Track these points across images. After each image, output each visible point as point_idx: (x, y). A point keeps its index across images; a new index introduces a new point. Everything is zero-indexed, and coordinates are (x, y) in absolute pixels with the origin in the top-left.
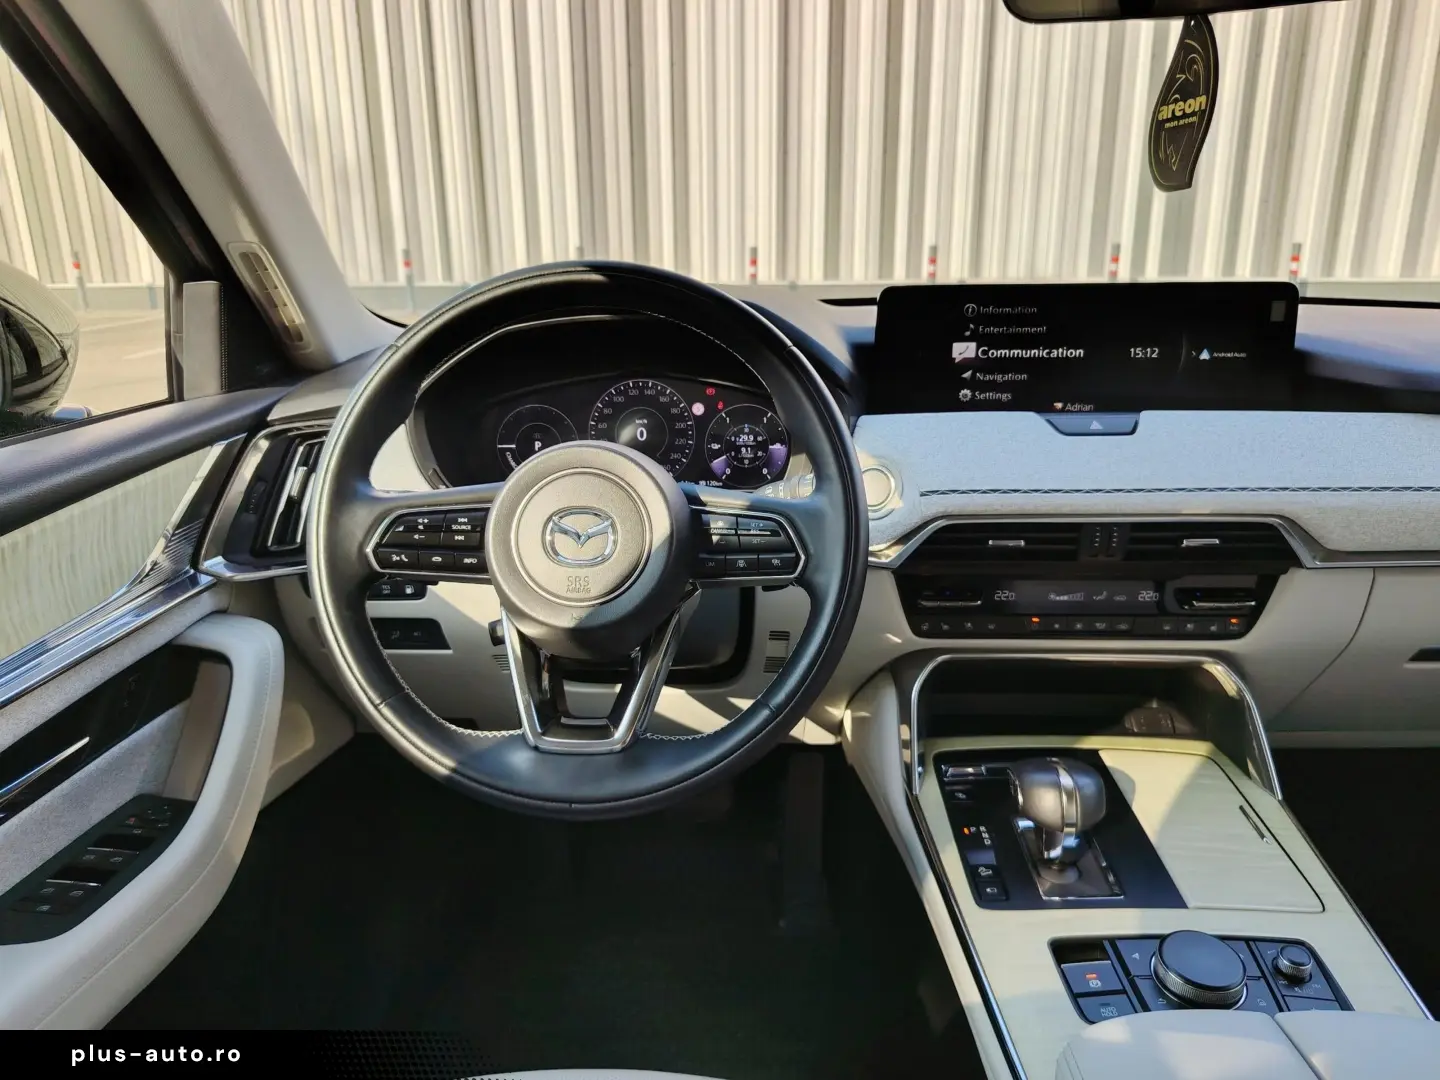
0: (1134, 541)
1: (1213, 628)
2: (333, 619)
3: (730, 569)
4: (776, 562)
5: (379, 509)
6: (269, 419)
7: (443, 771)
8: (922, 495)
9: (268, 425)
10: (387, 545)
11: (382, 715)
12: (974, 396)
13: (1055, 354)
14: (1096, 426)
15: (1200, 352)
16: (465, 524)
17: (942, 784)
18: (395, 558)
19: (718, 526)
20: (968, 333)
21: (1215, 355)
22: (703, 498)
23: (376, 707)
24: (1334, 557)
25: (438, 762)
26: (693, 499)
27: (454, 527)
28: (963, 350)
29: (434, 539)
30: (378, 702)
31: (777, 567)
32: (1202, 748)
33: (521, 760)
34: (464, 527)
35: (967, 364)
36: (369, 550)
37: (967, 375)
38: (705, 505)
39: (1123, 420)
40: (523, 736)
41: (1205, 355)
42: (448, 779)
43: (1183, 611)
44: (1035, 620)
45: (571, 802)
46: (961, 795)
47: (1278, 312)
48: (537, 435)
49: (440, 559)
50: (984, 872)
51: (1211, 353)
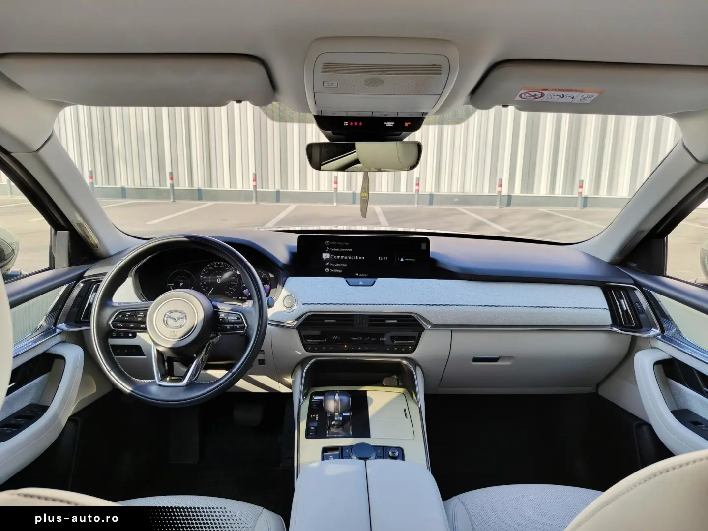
0: (370, 320)
1: (403, 349)
2: (97, 344)
3: (224, 330)
4: (238, 327)
5: (114, 310)
6: (84, 276)
7: (128, 391)
8: (303, 305)
9: (83, 278)
10: (117, 321)
11: (111, 375)
12: (330, 270)
13: (355, 258)
14: (361, 283)
15: (400, 259)
16: (142, 314)
17: (310, 401)
18: (118, 325)
19: (222, 315)
20: (327, 250)
21: (405, 260)
22: (219, 307)
23: (109, 371)
24: (435, 327)
25: (127, 388)
26: (215, 307)
27: (138, 316)
28: (326, 256)
29: (131, 319)
30: (110, 370)
31: (239, 329)
32: (401, 390)
33: (154, 389)
34: (141, 316)
35: (327, 260)
36: (110, 323)
37: (328, 264)
38: (219, 309)
39: (371, 281)
40: (155, 382)
41: (402, 260)
42: (130, 394)
43: (394, 344)
44: (345, 346)
45: (168, 401)
46: (315, 405)
47: (424, 247)
48: (182, 280)
49: (133, 325)
50: (312, 428)
51: (404, 259)
